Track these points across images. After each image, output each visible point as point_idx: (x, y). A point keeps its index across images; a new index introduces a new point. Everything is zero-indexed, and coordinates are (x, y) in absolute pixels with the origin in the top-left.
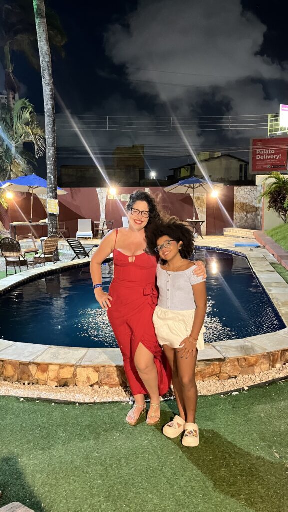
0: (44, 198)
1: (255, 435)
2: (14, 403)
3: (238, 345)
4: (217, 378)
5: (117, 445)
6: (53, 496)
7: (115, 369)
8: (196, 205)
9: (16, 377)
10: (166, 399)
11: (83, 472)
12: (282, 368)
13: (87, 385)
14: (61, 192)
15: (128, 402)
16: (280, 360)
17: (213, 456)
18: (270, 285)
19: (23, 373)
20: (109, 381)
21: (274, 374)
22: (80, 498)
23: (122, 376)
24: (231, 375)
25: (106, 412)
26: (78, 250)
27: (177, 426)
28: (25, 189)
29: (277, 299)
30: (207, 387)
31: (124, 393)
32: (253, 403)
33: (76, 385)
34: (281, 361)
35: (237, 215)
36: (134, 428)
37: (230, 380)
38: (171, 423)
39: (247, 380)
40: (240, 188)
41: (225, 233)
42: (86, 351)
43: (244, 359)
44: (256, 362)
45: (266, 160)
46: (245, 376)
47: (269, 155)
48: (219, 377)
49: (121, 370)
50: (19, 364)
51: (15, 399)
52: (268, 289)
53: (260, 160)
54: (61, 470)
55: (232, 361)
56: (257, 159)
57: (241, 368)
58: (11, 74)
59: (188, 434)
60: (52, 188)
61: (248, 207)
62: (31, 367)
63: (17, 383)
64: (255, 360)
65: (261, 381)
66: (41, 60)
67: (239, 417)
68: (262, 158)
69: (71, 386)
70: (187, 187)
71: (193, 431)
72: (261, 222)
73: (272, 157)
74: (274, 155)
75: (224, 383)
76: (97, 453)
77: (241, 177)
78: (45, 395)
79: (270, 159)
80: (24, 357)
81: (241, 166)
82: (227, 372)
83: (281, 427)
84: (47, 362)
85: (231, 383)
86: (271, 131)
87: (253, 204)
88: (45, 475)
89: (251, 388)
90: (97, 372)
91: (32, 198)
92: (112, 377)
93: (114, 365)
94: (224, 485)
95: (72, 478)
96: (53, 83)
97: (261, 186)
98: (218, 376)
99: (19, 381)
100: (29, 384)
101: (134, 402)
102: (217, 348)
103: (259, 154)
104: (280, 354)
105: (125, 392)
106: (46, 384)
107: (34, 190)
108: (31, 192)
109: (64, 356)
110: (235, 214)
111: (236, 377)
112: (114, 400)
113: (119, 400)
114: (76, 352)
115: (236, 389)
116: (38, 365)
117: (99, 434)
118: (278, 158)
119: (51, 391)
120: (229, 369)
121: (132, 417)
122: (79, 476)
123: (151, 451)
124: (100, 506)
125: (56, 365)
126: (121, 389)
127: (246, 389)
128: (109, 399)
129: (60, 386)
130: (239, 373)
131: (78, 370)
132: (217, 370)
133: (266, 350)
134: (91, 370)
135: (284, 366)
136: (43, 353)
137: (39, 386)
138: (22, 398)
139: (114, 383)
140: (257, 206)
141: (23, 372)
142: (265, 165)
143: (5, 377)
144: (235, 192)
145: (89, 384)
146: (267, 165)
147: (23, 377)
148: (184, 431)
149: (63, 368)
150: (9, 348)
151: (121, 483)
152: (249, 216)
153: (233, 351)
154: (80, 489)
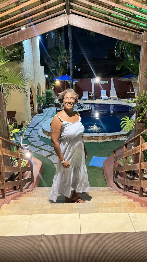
3: (105, 134)
4: (97, 140)
16: (112, 137)
26: (79, 106)
28: (63, 80)
39: (103, 141)
57: (103, 138)
60: (71, 85)
64: (106, 137)
65: (106, 141)
70: (129, 78)
91: (66, 83)
96: (73, 48)
102: (99, 134)
115: (100, 142)
120: (100, 138)
153: (102, 135)
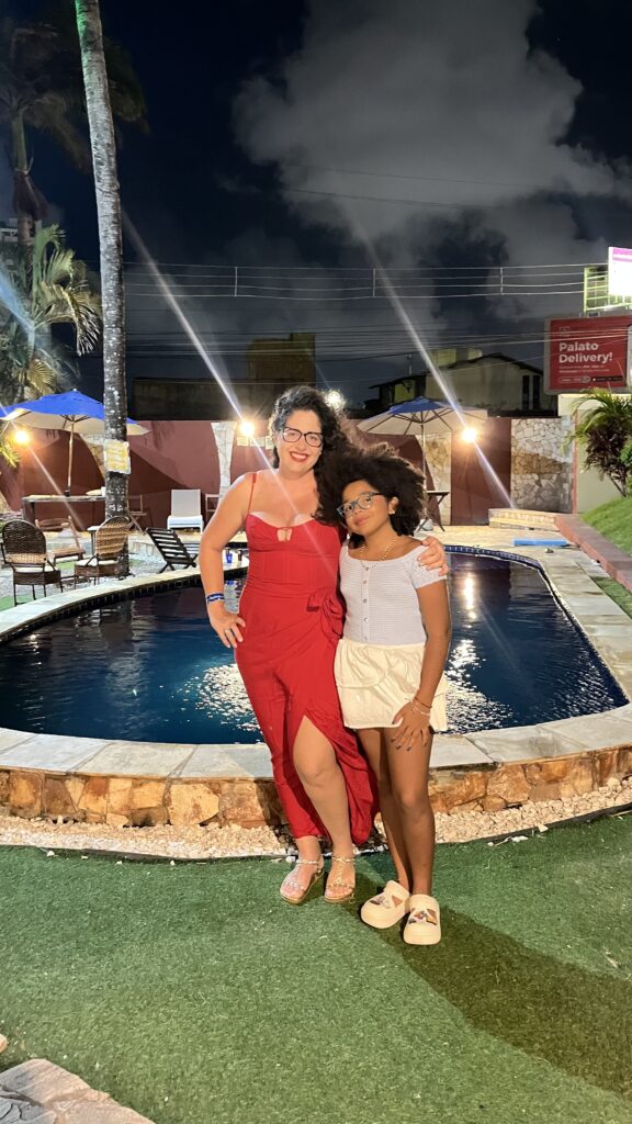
0: (97, 443)
1: (563, 921)
2: (33, 859)
3: (523, 737)
4: (479, 808)
5: (260, 943)
6: (119, 1046)
7: (255, 786)
8: (428, 458)
9: (37, 807)
10: (367, 851)
11: (186, 997)
12: (620, 787)
13: (192, 823)
14: (133, 429)
15: (284, 857)
16: (615, 768)
17: (472, 963)
18: (591, 620)
19: (53, 797)
20: (243, 812)
21: (602, 799)
22: (179, 1050)
23: (271, 801)
24: (510, 799)
25: (234, 878)
26: (170, 552)
27: (392, 903)
28: (55, 421)
29: (609, 648)
30: (455, 826)
31: (275, 838)
32: (556, 860)
33: (169, 823)
34: (619, 771)
35: (517, 479)
36: (299, 909)
37: (506, 812)
38: (378, 896)
39: (544, 812)
40: (524, 421)
41: (491, 520)
42: (191, 750)
43: (537, 765)
44: (565, 773)
45: (579, 364)
46: (539, 803)
47: (586, 353)
48: (482, 806)
49: (268, 789)
50: (43, 776)
51: (33, 852)
52: (587, 629)
53: (567, 364)
54: (138, 991)
55: (511, 769)
56: (561, 361)
57: (532, 784)
58: (27, 179)
59: (416, 919)
60: (115, 416)
61: (543, 464)
62: (70, 784)
63: (38, 819)
64: (561, 767)
65: (574, 813)
66: (92, 141)
67: (528, 886)
68: (571, 359)
69: (158, 826)
70: (409, 419)
71: (426, 912)
72: (570, 497)
73: (593, 358)
74: (596, 353)
75: (493, 818)
76: (217, 959)
77: (526, 403)
78: (100, 844)
79: (589, 363)
80: (55, 763)
81: (526, 379)
82: (501, 794)
83: (619, 905)
84: (105, 772)
85: (510, 818)
86: (590, 304)
87: (553, 456)
88: (103, 1005)
89: (552, 827)
90: (215, 793)
91: (71, 442)
92: (249, 804)
93: (252, 777)
94: (496, 1023)
95: (162, 1009)
96: (117, 191)
97: (569, 418)
98: (481, 802)
99: (43, 815)
100: (65, 822)
101: (297, 857)
102: (478, 743)
103: (565, 351)
104: (615, 755)
105: (277, 835)
106: (102, 820)
107: (77, 425)
108: (69, 429)
109: (143, 760)
110: (513, 476)
111: (518, 806)
112: (253, 854)
113: (264, 853)
114: (170, 753)
115: (520, 829)
116: (86, 778)
117: (221, 922)
118: (606, 359)
119: (115, 835)
120: (505, 787)
121: (293, 886)
122: (178, 1006)
123: (335, 954)
124: (225, 1066)
125: (125, 777)
126: (267, 833)
127: (543, 828)
128: (240, 851)
129: (135, 826)
130: (526, 795)
131: (174, 788)
132: (478, 790)
133: (585, 746)
134: (202, 789)
135: (624, 782)
136: (96, 755)
137: (88, 825)
138: (50, 849)
139: (253, 818)
140: (562, 460)
141: (52, 794)
142: (578, 374)
143: (13, 806)
144: (513, 430)
145: (197, 821)
146: (582, 374)
147: (53, 806)
148: (408, 915)
149: (141, 785)
150: (23, 746)
151: (269, 1018)
152: (544, 482)
153: (512, 750)
154: (180, 1032)
